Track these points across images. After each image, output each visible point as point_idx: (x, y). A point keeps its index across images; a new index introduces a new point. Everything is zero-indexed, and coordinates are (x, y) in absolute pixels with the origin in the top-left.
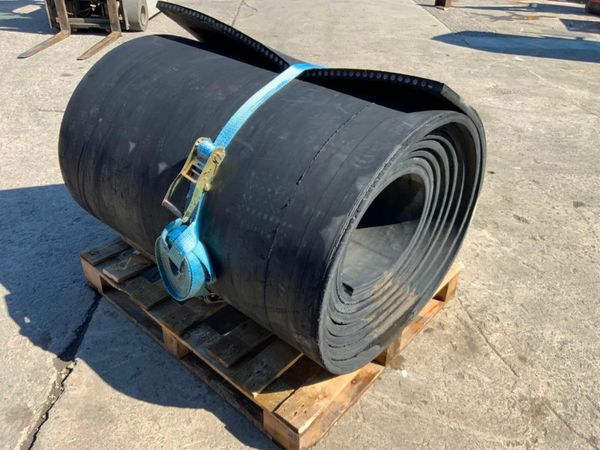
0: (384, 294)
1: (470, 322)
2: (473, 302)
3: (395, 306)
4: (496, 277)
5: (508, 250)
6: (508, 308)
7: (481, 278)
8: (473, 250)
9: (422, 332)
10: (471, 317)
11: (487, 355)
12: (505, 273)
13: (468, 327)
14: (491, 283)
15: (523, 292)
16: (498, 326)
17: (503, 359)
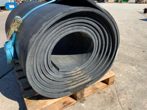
0: (77, 75)
1: (115, 93)
2: (119, 87)
3: (81, 80)
4: (131, 81)
5: (140, 73)
6: (132, 91)
7: (126, 80)
8: (127, 72)
9: (96, 93)
10: (116, 91)
11: (116, 105)
12: (136, 80)
13: (114, 95)
14: (129, 82)
15: (140, 86)
16: (125, 96)
17: (122, 108)
